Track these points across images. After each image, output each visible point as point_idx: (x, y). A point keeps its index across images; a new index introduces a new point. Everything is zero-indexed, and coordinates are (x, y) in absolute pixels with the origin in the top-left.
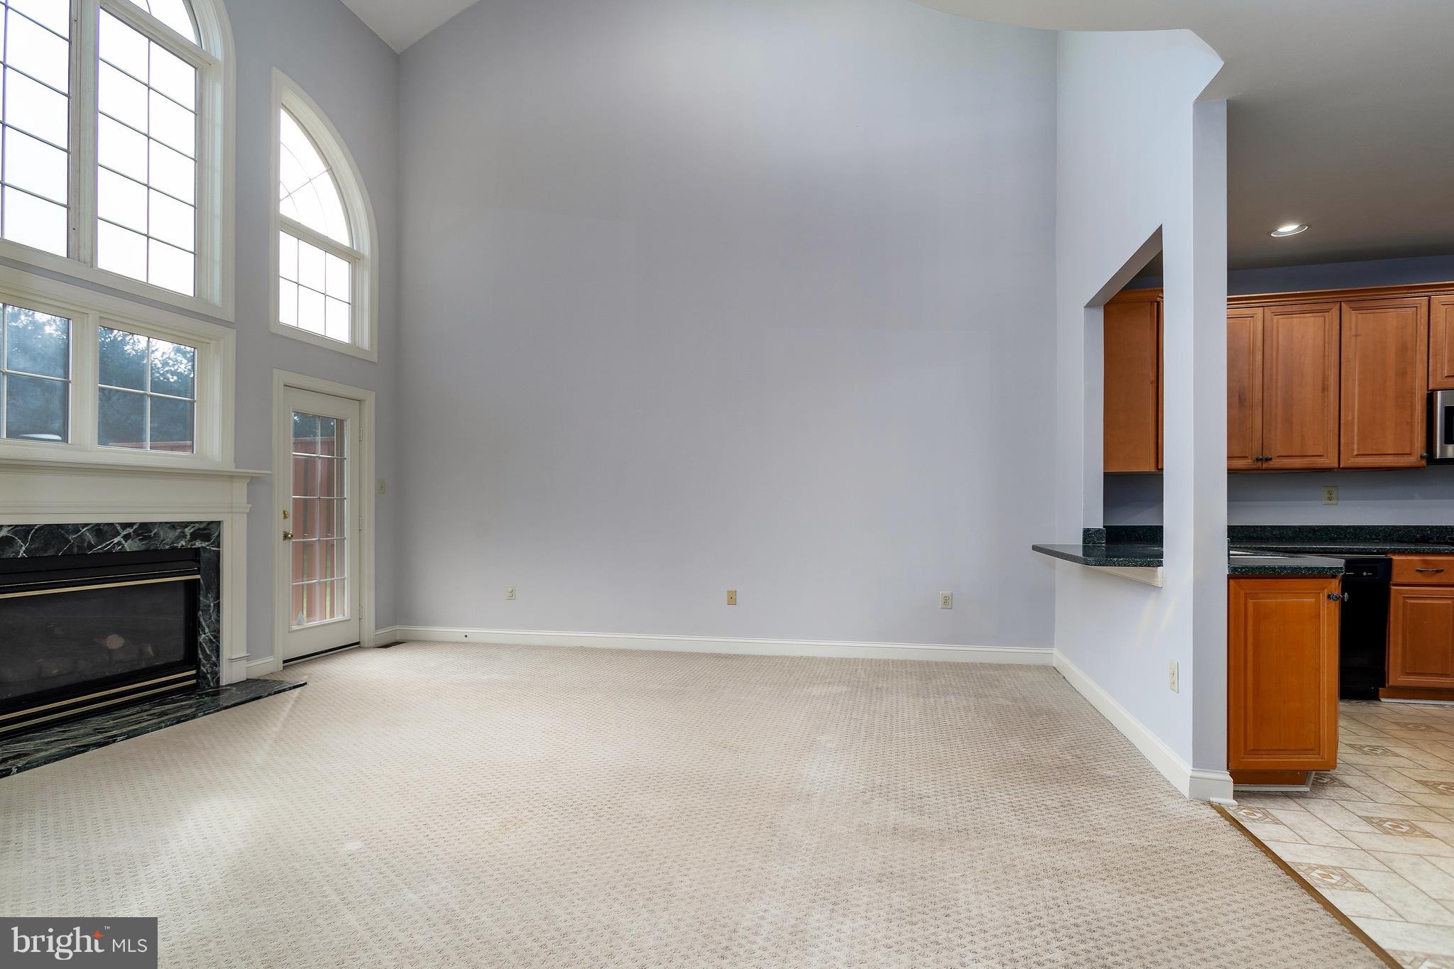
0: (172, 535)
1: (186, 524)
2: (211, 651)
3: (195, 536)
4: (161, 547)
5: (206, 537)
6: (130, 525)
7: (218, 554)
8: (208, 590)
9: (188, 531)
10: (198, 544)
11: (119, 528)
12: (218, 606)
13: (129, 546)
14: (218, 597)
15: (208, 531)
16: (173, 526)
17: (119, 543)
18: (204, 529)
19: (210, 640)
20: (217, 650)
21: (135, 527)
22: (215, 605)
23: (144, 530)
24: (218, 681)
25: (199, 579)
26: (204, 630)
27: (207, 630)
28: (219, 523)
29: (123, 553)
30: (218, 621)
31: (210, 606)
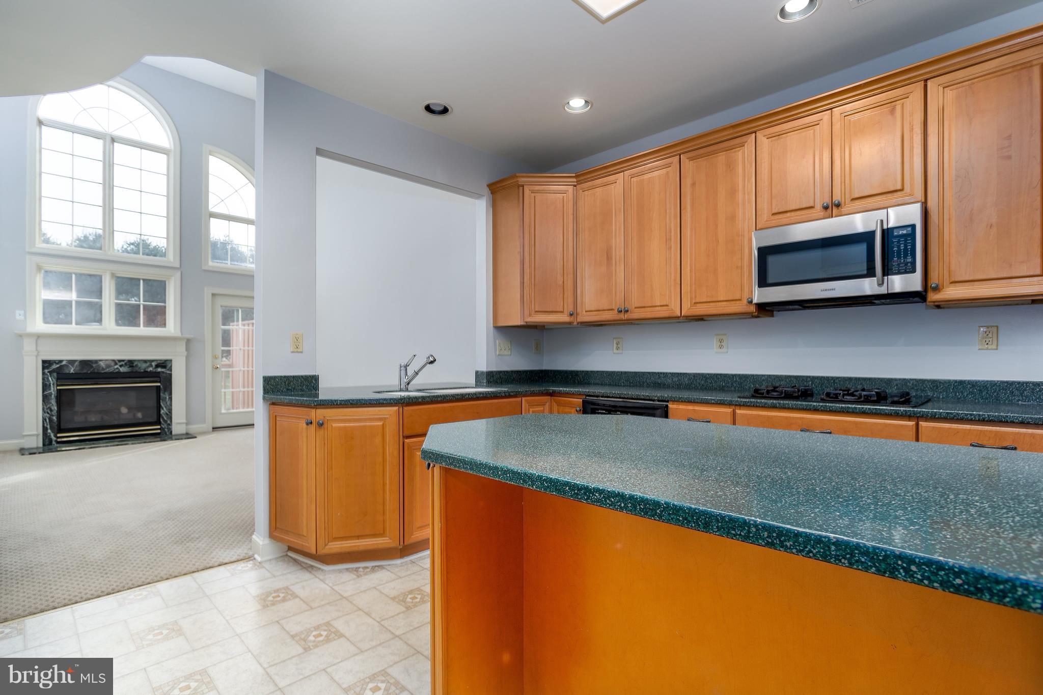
0: (144, 365)
1: (153, 361)
2: (168, 418)
3: (157, 366)
4: (139, 371)
5: (164, 367)
6: (123, 361)
7: (171, 375)
8: (165, 390)
9: (154, 364)
10: (159, 370)
11: (117, 362)
12: (171, 399)
13: (122, 370)
14: (171, 394)
15: (165, 364)
16: (145, 361)
17: (117, 368)
18: (163, 363)
19: (167, 414)
20: (171, 418)
21: (125, 362)
22: (169, 398)
23: (130, 363)
24: (171, 432)
25: (159, 386)
26: (163, 409)
27: (165, 409)
28: (171, 361)
29: (119, 373)
30: (171, 405)
31: (166, 398)
